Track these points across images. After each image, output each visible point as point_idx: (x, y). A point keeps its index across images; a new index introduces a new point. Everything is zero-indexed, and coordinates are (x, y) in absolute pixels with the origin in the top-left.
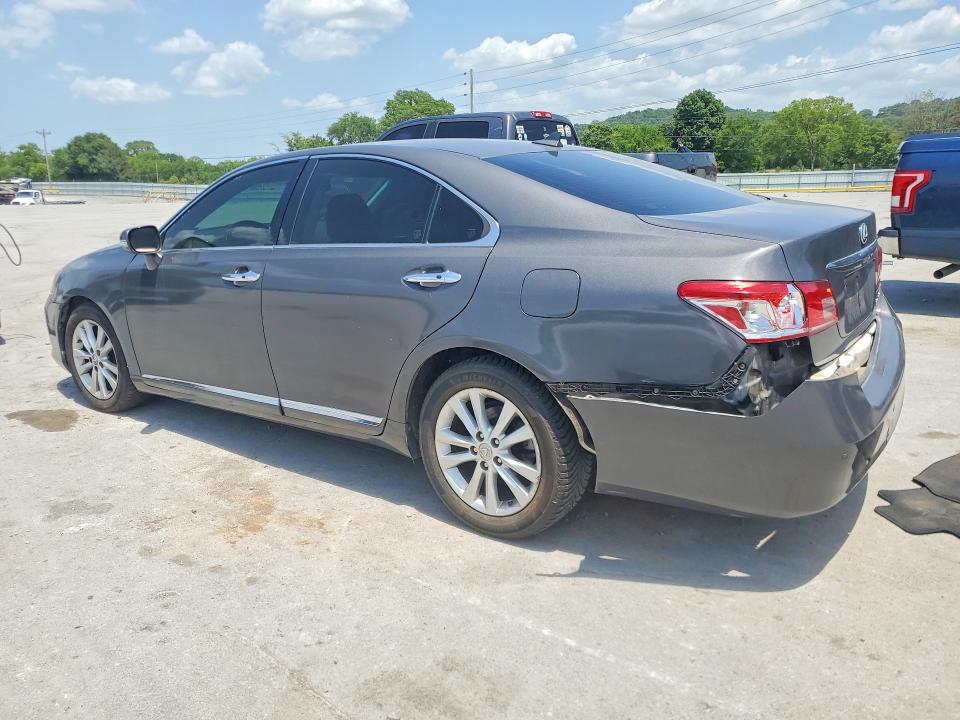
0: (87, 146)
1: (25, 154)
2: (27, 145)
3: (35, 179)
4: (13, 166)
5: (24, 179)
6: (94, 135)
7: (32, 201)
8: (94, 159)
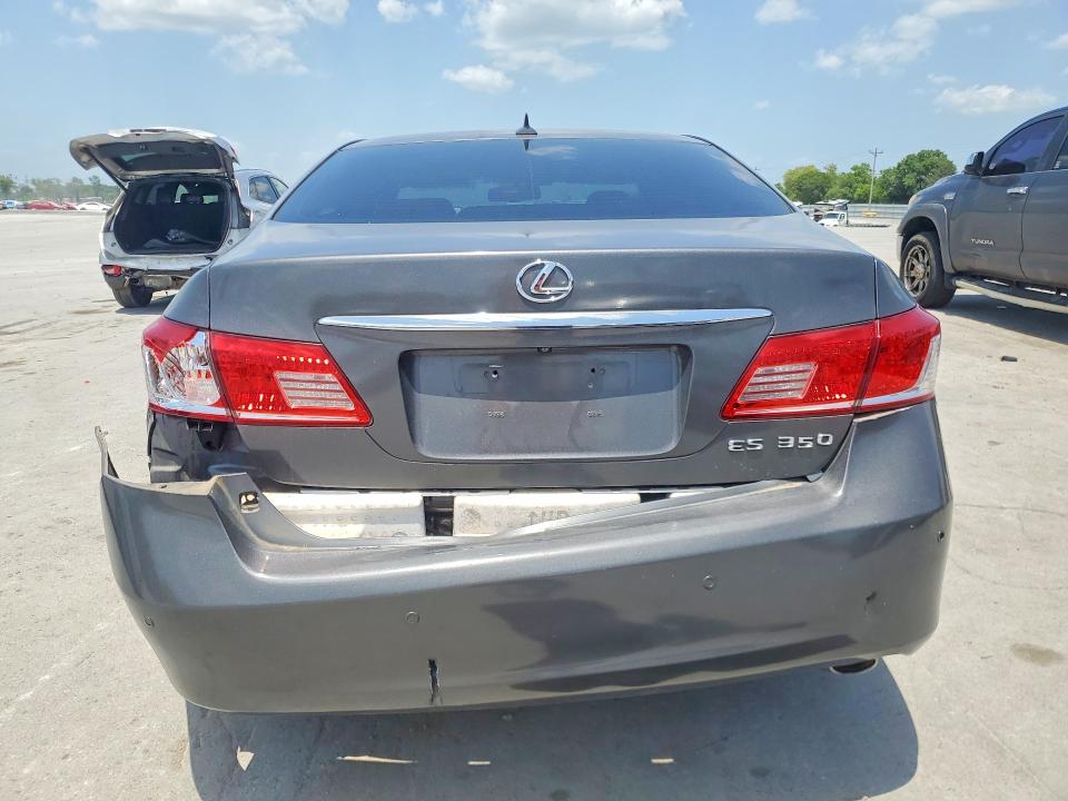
0: (918, 165)
1: (855, 175)
2: (859, 165)
3: (852, 200)
4: (843, 186)
5: (841, 201)
6: (929, 153)
7: (837, 223)
8: (921, 180)
